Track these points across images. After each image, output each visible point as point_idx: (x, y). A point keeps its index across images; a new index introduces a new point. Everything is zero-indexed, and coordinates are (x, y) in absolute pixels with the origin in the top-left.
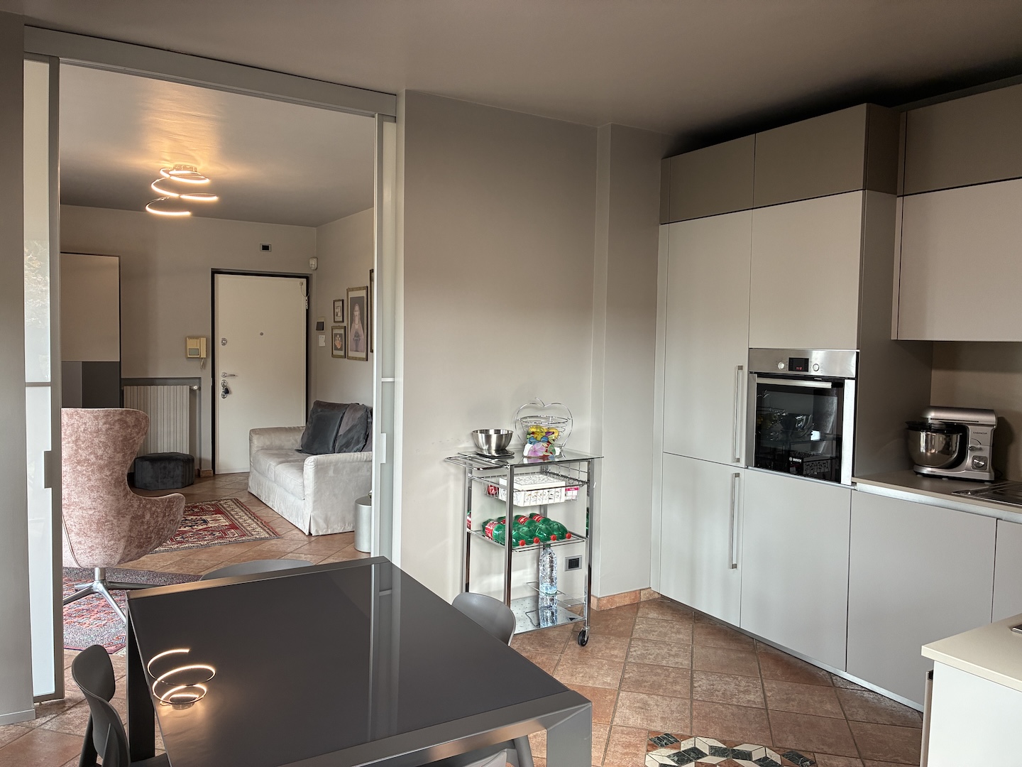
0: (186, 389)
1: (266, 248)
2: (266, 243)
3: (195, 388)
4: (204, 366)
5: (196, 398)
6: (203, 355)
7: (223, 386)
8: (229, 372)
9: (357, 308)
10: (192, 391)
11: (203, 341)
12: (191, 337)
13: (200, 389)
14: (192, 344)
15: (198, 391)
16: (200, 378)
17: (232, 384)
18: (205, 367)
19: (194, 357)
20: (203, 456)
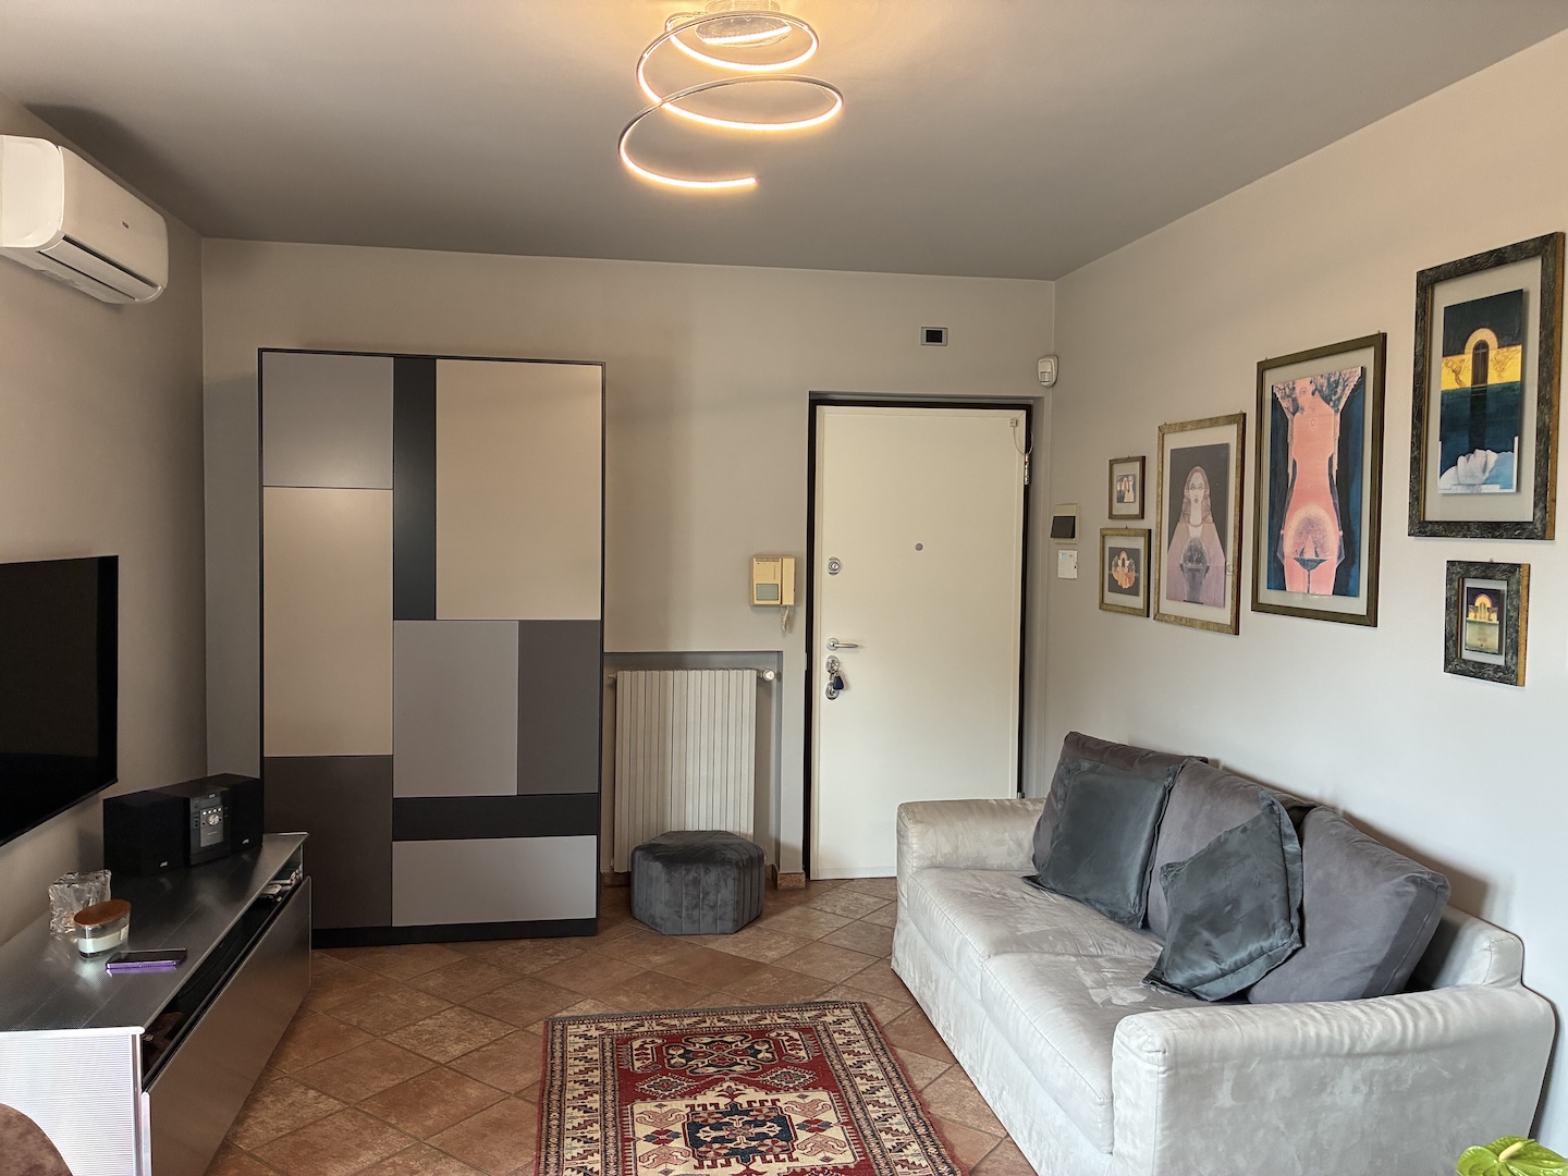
0: (749, 677)
1: (934, 336)
2: (935, 325)
3: (770, 676)
4: (789, 623)
5: (770, 702)
6: (789, 600)
7: (832, 671)
8: (845, 638)
9: (1198, 479)
10: (761, 681)
11: (789, 564)
12: (762, 557)
13: (779, 676)
14: (764, 573)
15: (775, 683)
16: (780, 653)
17: (850, 667)
18: (791, 626)
19: (766, 603)
20: (783, 839)
